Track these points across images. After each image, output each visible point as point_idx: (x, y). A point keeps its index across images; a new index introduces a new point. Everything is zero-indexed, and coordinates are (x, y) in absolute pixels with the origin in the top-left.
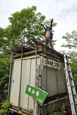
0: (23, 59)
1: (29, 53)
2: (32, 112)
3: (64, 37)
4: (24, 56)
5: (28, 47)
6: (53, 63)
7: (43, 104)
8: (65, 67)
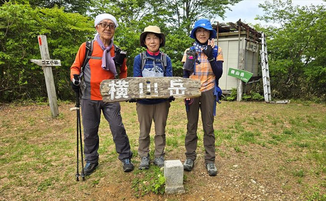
0: (219, 40)
1: (226, 34)
2: (237, 90)
3: (261, 6)
4: (220, 37)
5: (226, 27)
6: (252, 46)
7: (248, 82)
8: (261, 49)
